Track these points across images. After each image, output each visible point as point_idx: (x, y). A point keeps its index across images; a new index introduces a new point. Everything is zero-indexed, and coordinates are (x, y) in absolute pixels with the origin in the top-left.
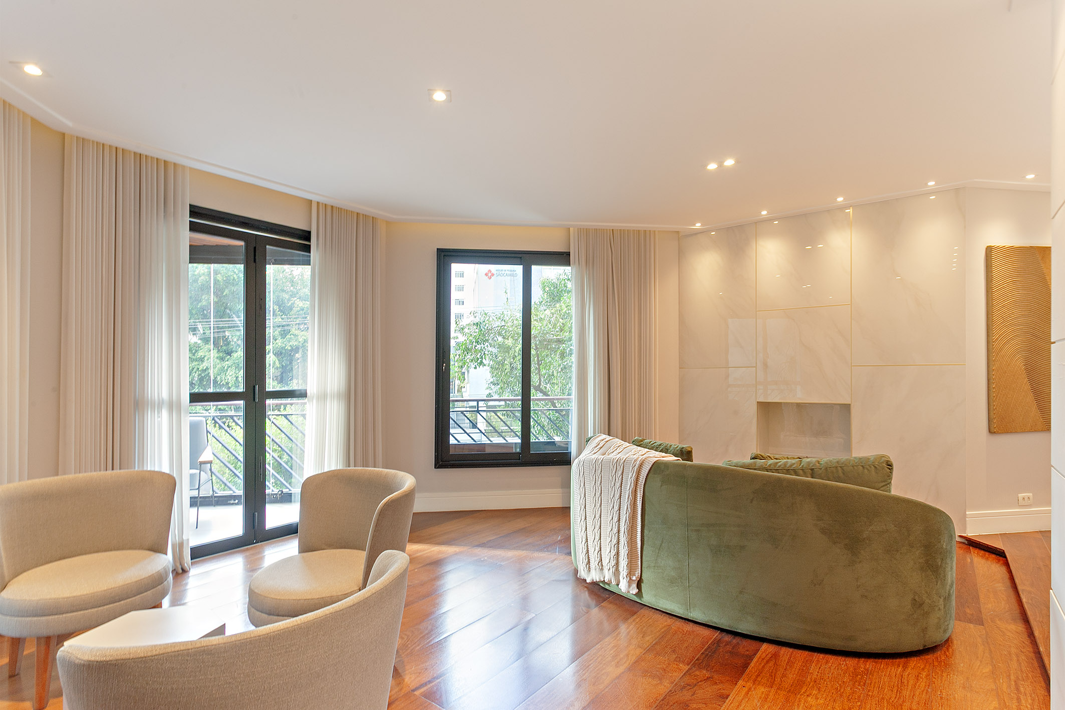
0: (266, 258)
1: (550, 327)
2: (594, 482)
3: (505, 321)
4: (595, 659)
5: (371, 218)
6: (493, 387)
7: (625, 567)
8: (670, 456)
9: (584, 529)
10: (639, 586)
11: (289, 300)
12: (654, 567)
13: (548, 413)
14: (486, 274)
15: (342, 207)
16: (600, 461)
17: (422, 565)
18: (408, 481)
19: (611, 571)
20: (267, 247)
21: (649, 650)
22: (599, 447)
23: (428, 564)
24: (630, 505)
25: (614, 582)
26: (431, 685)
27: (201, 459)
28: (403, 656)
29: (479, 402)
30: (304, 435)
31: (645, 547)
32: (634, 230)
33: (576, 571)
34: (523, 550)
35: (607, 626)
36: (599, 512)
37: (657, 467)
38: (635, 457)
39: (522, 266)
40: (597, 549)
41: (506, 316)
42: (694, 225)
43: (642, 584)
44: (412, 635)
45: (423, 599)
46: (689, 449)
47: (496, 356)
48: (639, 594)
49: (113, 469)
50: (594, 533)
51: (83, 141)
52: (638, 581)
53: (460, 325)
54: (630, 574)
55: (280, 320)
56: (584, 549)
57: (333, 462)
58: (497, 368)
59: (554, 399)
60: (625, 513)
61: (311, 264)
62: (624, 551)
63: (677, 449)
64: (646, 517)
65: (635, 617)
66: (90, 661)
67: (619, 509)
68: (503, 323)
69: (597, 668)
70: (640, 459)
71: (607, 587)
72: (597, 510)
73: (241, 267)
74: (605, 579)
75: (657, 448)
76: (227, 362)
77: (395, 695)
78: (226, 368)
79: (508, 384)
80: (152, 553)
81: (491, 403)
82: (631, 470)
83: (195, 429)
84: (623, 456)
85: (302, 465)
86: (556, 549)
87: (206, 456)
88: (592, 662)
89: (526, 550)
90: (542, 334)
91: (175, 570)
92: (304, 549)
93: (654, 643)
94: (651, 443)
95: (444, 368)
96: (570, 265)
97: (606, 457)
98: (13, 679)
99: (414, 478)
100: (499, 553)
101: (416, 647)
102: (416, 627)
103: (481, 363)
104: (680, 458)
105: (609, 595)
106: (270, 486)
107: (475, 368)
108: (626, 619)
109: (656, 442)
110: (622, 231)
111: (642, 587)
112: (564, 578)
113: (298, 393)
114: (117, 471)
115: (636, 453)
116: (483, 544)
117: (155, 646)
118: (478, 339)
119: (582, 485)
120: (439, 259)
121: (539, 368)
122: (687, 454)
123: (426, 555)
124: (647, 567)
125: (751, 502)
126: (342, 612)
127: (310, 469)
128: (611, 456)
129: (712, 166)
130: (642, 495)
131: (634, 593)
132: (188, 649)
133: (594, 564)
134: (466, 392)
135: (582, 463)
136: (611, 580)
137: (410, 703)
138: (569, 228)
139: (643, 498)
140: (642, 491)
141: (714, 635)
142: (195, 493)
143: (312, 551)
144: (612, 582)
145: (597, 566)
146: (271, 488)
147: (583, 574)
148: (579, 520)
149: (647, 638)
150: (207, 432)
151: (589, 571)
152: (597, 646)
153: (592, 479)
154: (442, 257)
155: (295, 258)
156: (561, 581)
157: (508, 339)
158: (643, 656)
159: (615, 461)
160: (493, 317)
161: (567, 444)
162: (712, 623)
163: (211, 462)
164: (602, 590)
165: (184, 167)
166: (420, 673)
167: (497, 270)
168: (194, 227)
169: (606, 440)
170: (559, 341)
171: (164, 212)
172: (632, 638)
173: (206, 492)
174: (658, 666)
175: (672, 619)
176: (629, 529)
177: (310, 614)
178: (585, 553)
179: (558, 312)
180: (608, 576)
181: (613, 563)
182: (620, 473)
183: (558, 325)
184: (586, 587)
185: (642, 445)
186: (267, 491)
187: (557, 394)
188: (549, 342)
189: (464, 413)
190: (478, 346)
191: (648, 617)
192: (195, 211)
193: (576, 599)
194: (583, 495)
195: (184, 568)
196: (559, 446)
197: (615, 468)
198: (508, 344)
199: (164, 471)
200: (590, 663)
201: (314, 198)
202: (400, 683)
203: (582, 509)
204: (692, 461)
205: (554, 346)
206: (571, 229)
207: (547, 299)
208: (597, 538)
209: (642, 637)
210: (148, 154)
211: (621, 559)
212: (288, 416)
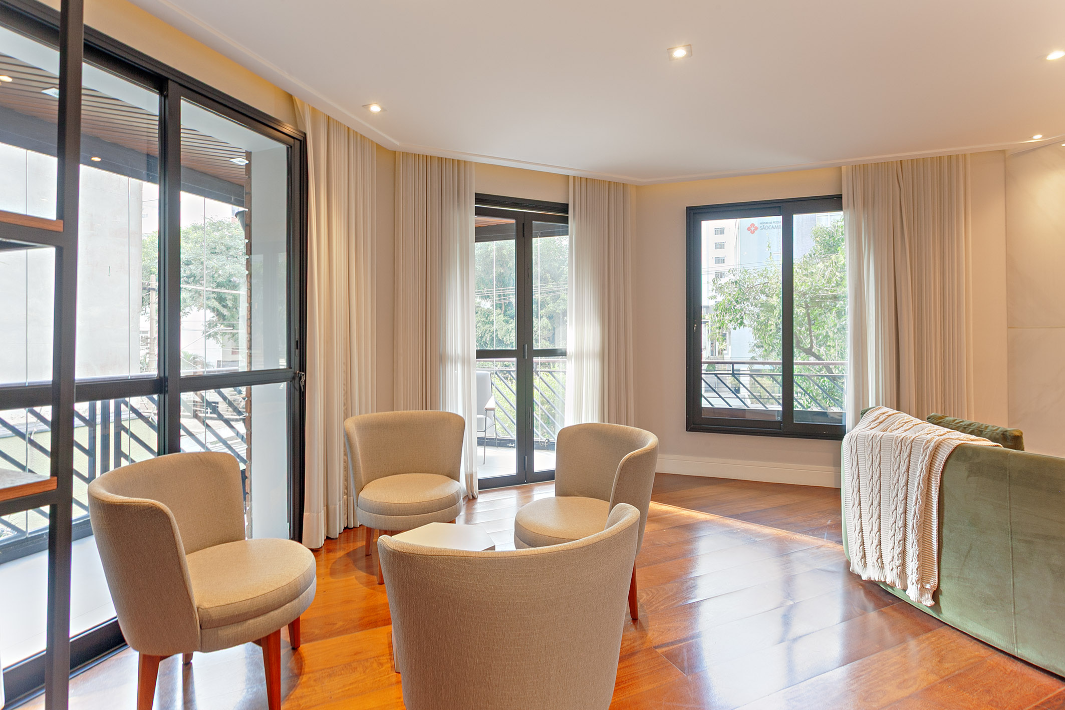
0: (532, 231)
1: (823, 281)
2: (870, 463)
3: (768, 278)
4: (869, 670)
5: (622, 185)
6: (757, 350)
7: (915, 571)
8: (984, 440)
9: (857, 516)
10: (936, 595)
11: (559, 268)
12: (959, 577)
13: (822, 380)
14: (749, 229)
15: (595, 178)
16: (878, 438)
17: (670, 527)
18: (651, 440)
19: (895, 571)
20: (533, 222)
21: (947, 681)
22: (878, 421)
23: (677, 527)
24: (921, 495)
25: (898, 586)
26: (674, 647)
27: (487, 406)
28: (647, 611)
29: (735, 365)
30: (565, 389)
31: (944, 550)
32: (932, 158)
33: (848, 564)
34: (783, 529)
35: (889, 636)
36: (878, 498)
37: (959, 452)
38: (929, 437)
39: (781, 216)
40: (876, 542)
41: (769, 272)
42: (1031, 138)
43: (940, 597)
44: (657, 594)
45: (670, 560)
46: (1017, 434)
47: (758, 316)
48: (937, 606)
49: (426, 409)
50: (871, 523)
51: (406, 155)
52: (934, 591)
53: (718, 284)
54: (922, 580)
55: (552, 286)
56: (857, 539)
57: (590, 416)
58: (761, 328)
59: (828, 364)
60: (914, 504)
61: (569, 234)
62: (912, 551)
63: (998, 432)
64: (946, 514)
65: (929, 634)
66: (394, 550)
67: (906, 498)
68: (766, 280)
69: (871, 682)
70: (935, 440)
71: (890, 590)
72: (874, 496)
73: (513, 242)
74: (887, 581)
75: (965, 428)
76: (511, 325)
77: (638, 647)
78: (510, 330)
79: (773, 346)
80: (450, 478)
81: (756, 367)
82: (921, 452)
83: (481, 380)
84: (911, 435)
85: (563, 416)
86: (824, 534)
87: (490, 404)
88: (863, 673)
89: (787, 529)
90: (814, 290)
91: (467, 496)
92: (560, 493)
93: (957, 672)
94: (956, 421)
95: (695, 328)
96: (842, 209)
97: (888, 434)
98: (368, 557)
99: (657, 438)
100: (755, 528)
101: (660, 606)
102: (661, 586)
103: (742, 323)
104: (1000, 445)
105: (892, 600)
106: (539, 434)
107: (735, 329)
108: (915, 635)
109: (963, 421)
110: (914, 162)
111: (940, 599)
112: (833, 569)
113: (559, 352)
114: (429, 411)
115: (935, 433)
116: (736, 515)
117: (434, 548)
118: (738, 298)
119: (855, 464)
120: (688, 219)
121: (810, 329)
122: (1015, 441)
123: (676, 517)
124: (948, 576)
126: (572, 551)
127: (570, 421)
128: (895, 433)
130: (938, 485)
131: (929, 605)
132: (455, 556)
133: (871, 558)
134: (727, 354)
135: (855, 439)
136: (894, 583)
137: (652, 659)
138: (840, 168)
139: (940, 489)
140: (939, 480)
141: (1059, 688)
142: (482, 435)
143: (566, 496)
144: (897, 585)
145: (876, 563)
146: (540, 436)
147: (857, 568)
148: (852, 505)
149: (947, 665)
150: (492, 383)
151: (865, 567)
152: (871, 656)
153: (867, 458)
154: (692, 215)
155: (555, 230)
156: (829, 571)
157: (772, 297)
158: (939, 685)
159: (899, 439)
160: (754, 274)
161: (842, 416)
162: (1056, 670)
163: (493, 409)
164: (883, 593)
165: (471, 163)
166: (663, 632)
167: (761, 223)
168: (479, 212)
169: (888, 414)
170: (835, 298)
171: (458, 202)
172: (924, 659)
173: (490, 434)
174: (961, 704)
175: (988, 650)
176: (920, 525)
177: (545, 547)
178: (859, 544)
179: (834, 264)
180: (890, 576)
181: (898, 562)
182: (906, 454)
183: (834, 279)
184: (861, 585)
185: (942, 424)
186: (535, 439)
187: (833, 358)
188: (822, 298)
189: (718, 375)
190: (738, 306)
191: (950, 639)
192: (480, 198)
193: (848, 598)
194: (856, 477)
195: (474, 496)
196: (832, 417)
197: (899, 448)
198: (773, 303)
199: (459, 414)
200: (861, 674)
201: (571, 173)
202: (643, 637)
203: (855, 492)
204: (1023, 450)
205: (828, 303)
206: (844, 168)
207: (821, 250)
208: (876, 529)
209: (939, 662)
210: (446, 157)
211: (909, 559)
212: (553, 373)
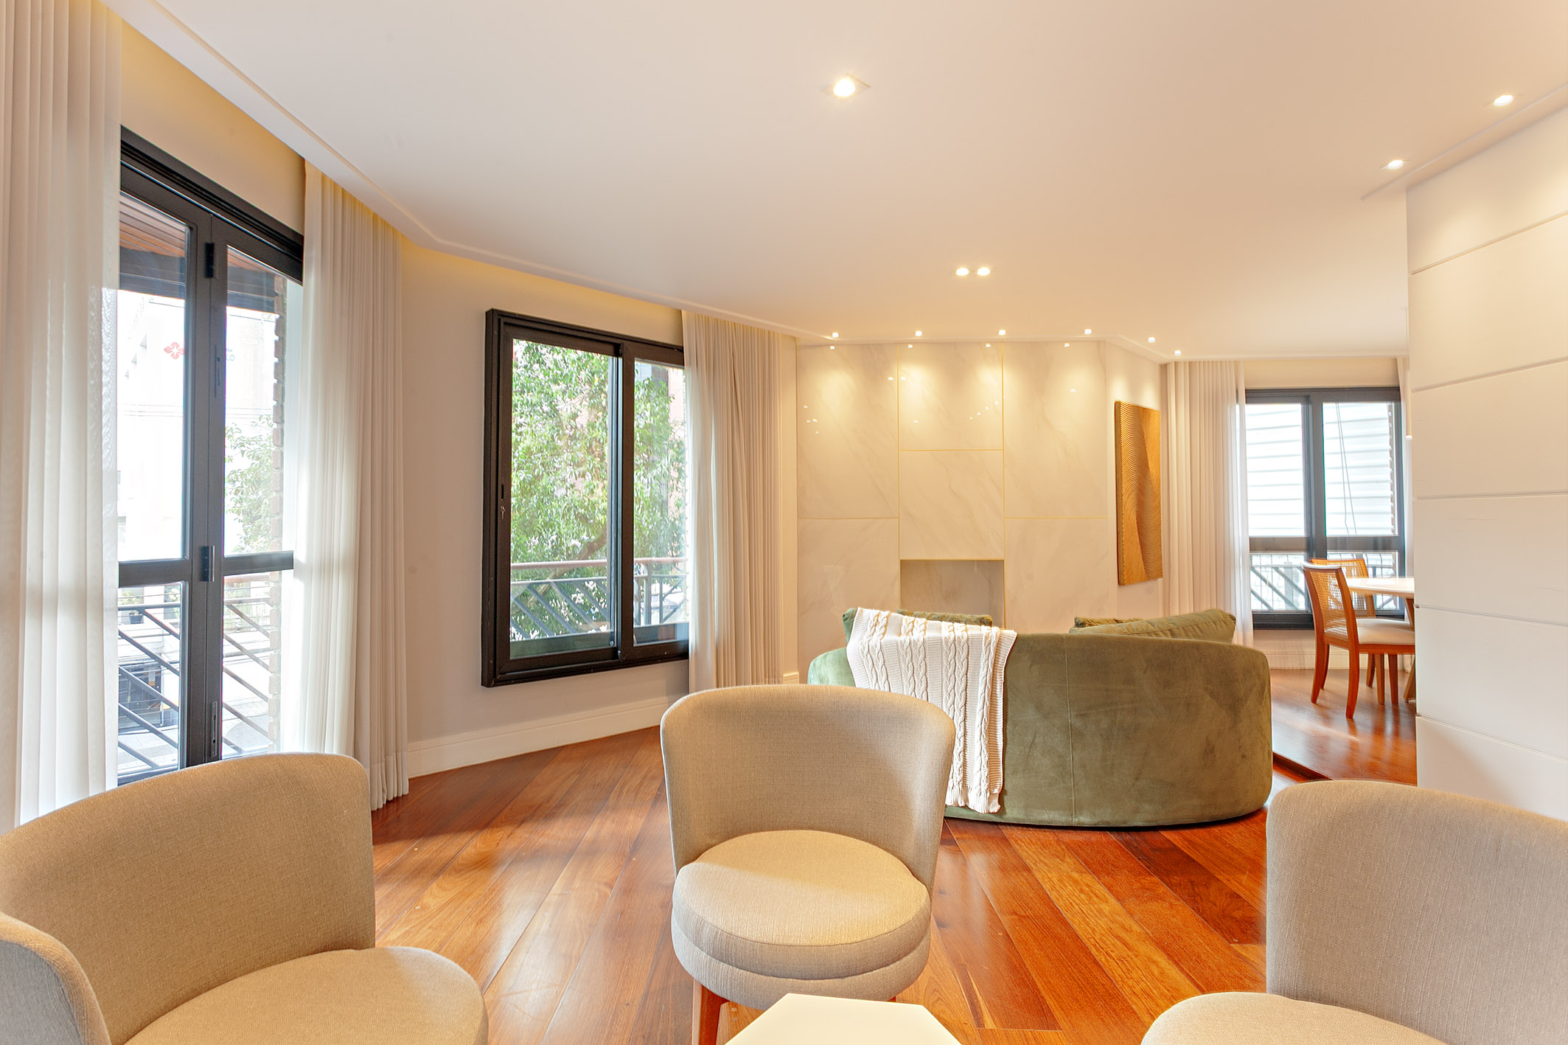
2: (910, 674)
5: (392, 232)
7: (985, 779)
10: (1001, 801)
12: (1024, 771)
24: (988, 696)
31: (1008, 746)
32: (758, 329)
37: (1022, 643)
42: (827, 333)
43: (1005, 796)
48: (1003, 810)
52: (1000, 793)
54: (991, 787)
60: (981, 708)
62: (980, 759)
64: (1011, 708)
65: (1012, 841)
67: (966, 705)
70: (994, 636)
95: (502, 512)
96: (683, 366)
108: (1009, 846)
110: (745, 328)
111: (1005, 800)
120: (489, 328)
124: (1011, 773)
125: (1145, 673)
129: (962, 272)
130: (1003, 681)
131: (996, 811)
136: (957, 804)
138: (680, 312)
139: (1004, 684)
140: (1003, 676)
144: (960, 804)
152: (1044, 886)
158: (1102, 881)
176: (988, 728)
181: (959, 777)
206: (684, 314)
211: (973, 770)
